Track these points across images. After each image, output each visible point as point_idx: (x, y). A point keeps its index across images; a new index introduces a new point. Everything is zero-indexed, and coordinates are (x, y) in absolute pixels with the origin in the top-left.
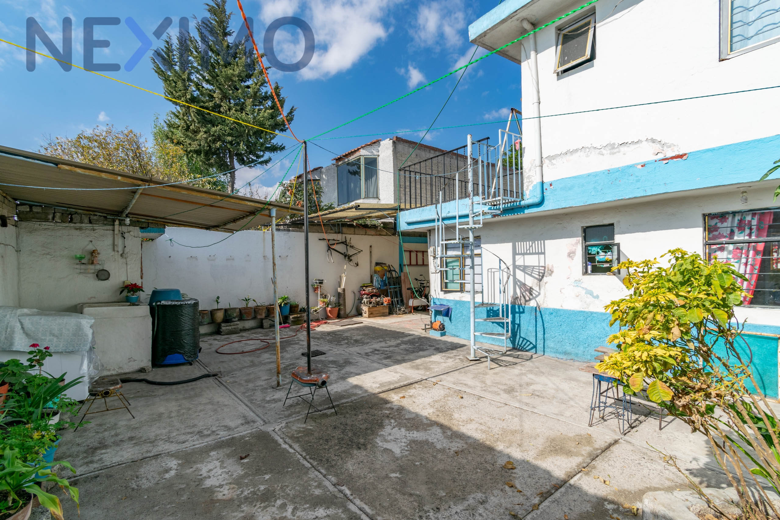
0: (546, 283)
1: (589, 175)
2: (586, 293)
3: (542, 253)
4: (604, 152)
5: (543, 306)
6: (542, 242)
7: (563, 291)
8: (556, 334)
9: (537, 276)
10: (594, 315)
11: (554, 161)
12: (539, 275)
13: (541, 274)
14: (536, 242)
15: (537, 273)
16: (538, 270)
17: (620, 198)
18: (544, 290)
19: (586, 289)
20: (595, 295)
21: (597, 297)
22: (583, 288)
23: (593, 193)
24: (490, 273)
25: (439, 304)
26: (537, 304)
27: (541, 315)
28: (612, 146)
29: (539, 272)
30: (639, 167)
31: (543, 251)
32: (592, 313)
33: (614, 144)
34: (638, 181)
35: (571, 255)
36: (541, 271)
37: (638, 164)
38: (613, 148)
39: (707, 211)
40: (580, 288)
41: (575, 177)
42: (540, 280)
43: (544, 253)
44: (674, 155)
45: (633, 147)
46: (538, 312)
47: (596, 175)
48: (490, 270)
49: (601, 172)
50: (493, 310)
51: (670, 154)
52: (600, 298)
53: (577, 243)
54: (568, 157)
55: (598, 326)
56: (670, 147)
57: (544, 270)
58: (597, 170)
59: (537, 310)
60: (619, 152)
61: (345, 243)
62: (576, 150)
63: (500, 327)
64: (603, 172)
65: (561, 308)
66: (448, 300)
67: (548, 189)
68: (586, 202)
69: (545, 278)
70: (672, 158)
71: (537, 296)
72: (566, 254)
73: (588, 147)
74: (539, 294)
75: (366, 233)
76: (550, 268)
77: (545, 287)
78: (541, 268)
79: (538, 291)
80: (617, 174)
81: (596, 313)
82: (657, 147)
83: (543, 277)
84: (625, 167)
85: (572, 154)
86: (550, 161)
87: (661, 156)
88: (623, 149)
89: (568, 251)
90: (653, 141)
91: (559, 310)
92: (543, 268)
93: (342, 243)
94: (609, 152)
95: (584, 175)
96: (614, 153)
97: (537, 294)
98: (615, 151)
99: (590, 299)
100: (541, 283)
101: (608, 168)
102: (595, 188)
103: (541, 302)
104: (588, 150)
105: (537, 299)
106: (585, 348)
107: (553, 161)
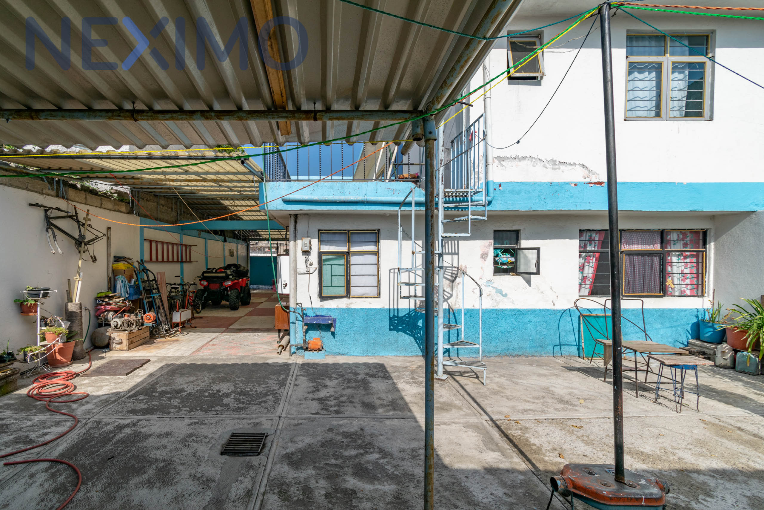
0: (458, 284)
1: (534, 184)
2: (496, 292)
3: (455, 254)
4: (548, 166)
5: (456, 307)
6: (456, 242)
7: (474, 291)
8: (470, 334)
9: (449, 277)
10: (506, 312)
11: (504, 163)
12: (452, 276)
13: (454, 275)
14: (450, 242)
15: (450, 274)
16: (451, 271)
17: (558, 209)
18: (457, 291)
19: (496, 288)
20: (504, 293)
21: (506, 295)
22: (494, 287)
23: (537, 201)
24: (392, 275)
25: (313, 315)
26: (449, 305)
27: (455, 316)
28: (554, 162)
29: (452, 273)
30: (573, 185)
31: (457, 252)
32: (503, 310)
33: (556, 161)
34: (572, 197)
35: (484, 256)
36: (454, 272)
37: (572, 183)
38: (555, 164)
39: (583, 228)
40: (491, 288)
41: (522, 183)
42: (453, 281)
43: (458, 254)
44: (596, 181)
45: (569, 167)
46: (452, 316)
47: (540, 184)
48: (392, 271)
49: (544, 183)
50: (397, 317)
51: (594, 180)
52: (508, 296)
53: (489, 246)
54: (517, 162)
55: (508, 321)
56: (593, 174)
57: (457, 271)
58: (542, 181)
59: (450, 312)
60: (559, 169)
61: (74, 217)
62: (524, 158)
63: (406, 335)
64: (547, 184)
65: (473, 308)
66: (329, 310)
67: (497, 190)
68: (531, 208)
69: (457, 278)
70: (595, 183)
71: (449, 298)
72: (480, 256)
73: (534, 158)
74: (452, 295)
75: (102, 204)
76: (463, 269)
77: (457, 288)
78: (454, 269)
79: (451, 293)
80: (557, 187)
81: (506, 310)
82: (585, 172)
83: (456, 278)
84: (563, 183)
85: (520, 161)
86: (500, 162)
87: (588, 180)
88: (562, 167)
89: (481, 253)
90: (583, 166)
91: (473, 310)
92: (456, 269)
93: (71, 217)
94: (551, 166)
95: (531, 182)
96: (555, 169)
97: (449, 295)
98: (557, 167)
99: (499, 298)
100: (454, 284)
101: (550, 181)
102: (539, 196)
103: (453, 304)
104: (534, 160)
105: (449, 301)
106: (496, 343)
107: (502, 162)
